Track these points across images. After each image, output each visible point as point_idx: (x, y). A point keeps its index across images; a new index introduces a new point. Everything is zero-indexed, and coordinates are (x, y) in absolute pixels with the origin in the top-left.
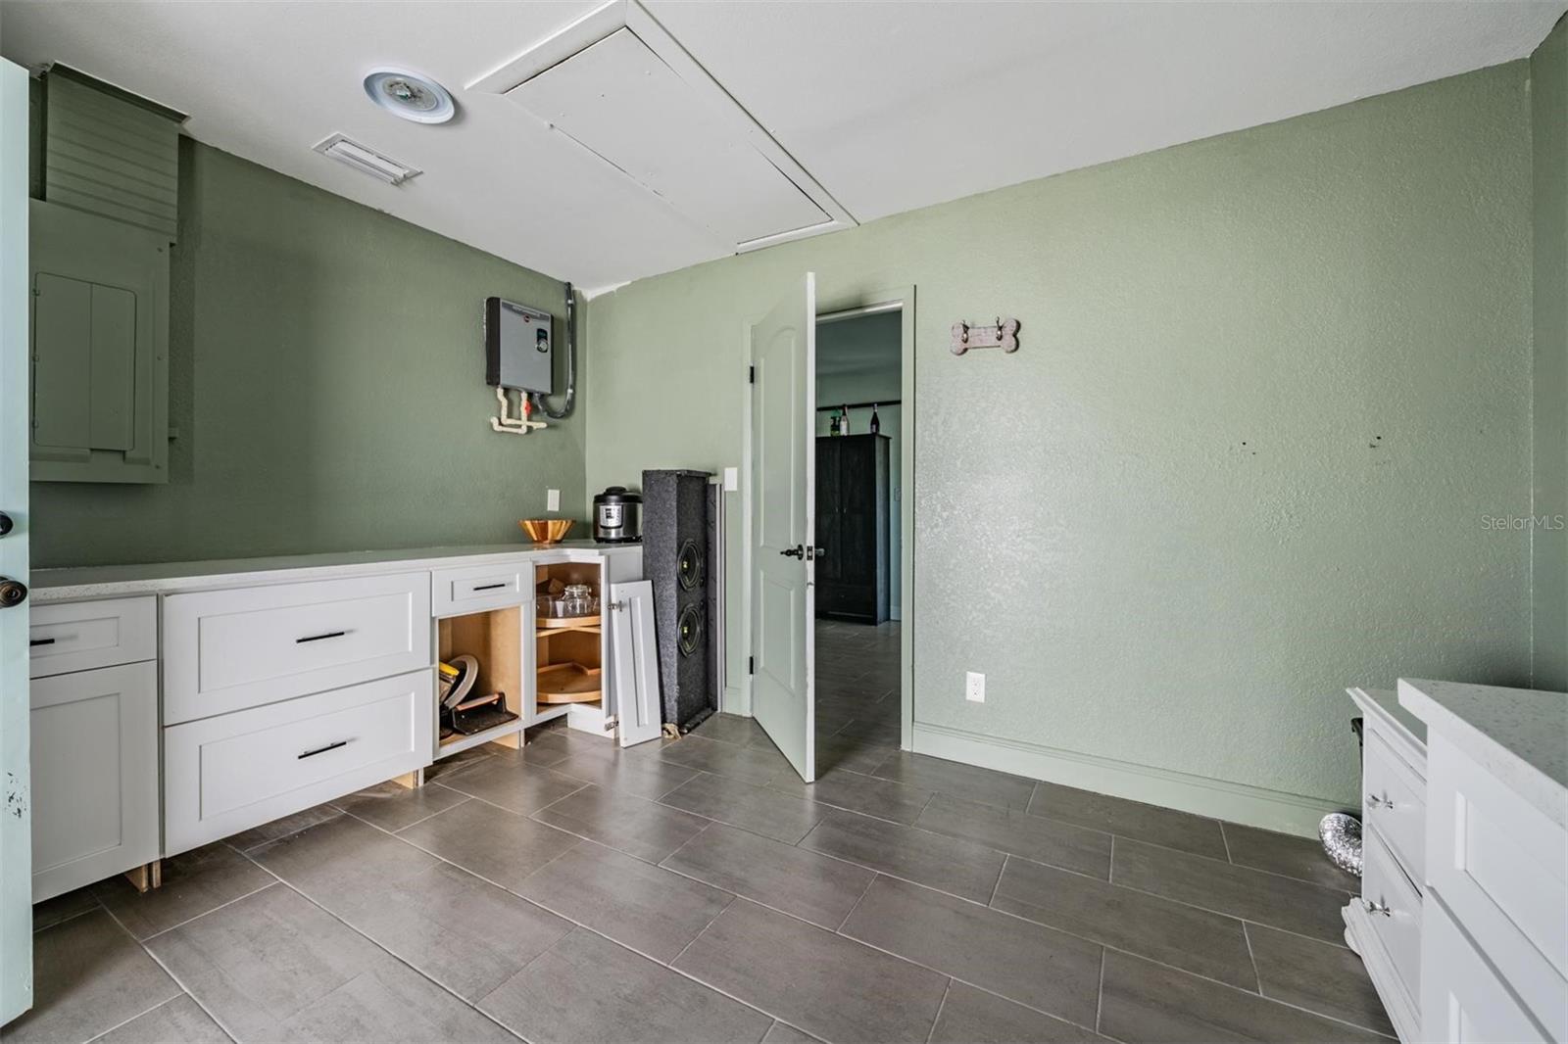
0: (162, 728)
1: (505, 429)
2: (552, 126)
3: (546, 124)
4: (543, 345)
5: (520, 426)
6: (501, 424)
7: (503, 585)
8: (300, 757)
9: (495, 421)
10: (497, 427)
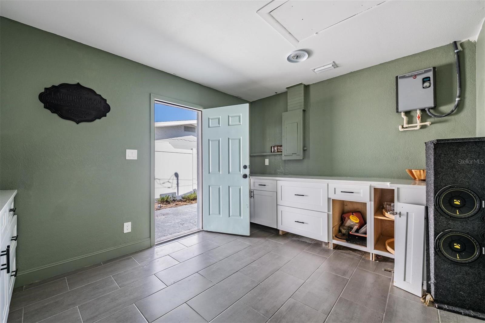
0: (277, 205)
1: (405, 129)
2: (317, 33)
3: (315, 34)
4: (427, 84)
5: (416, 126)
6: (403, 127)
7: (353, 193)
8: (295, 221)
9: (400, 127)
10: (401, 129)
